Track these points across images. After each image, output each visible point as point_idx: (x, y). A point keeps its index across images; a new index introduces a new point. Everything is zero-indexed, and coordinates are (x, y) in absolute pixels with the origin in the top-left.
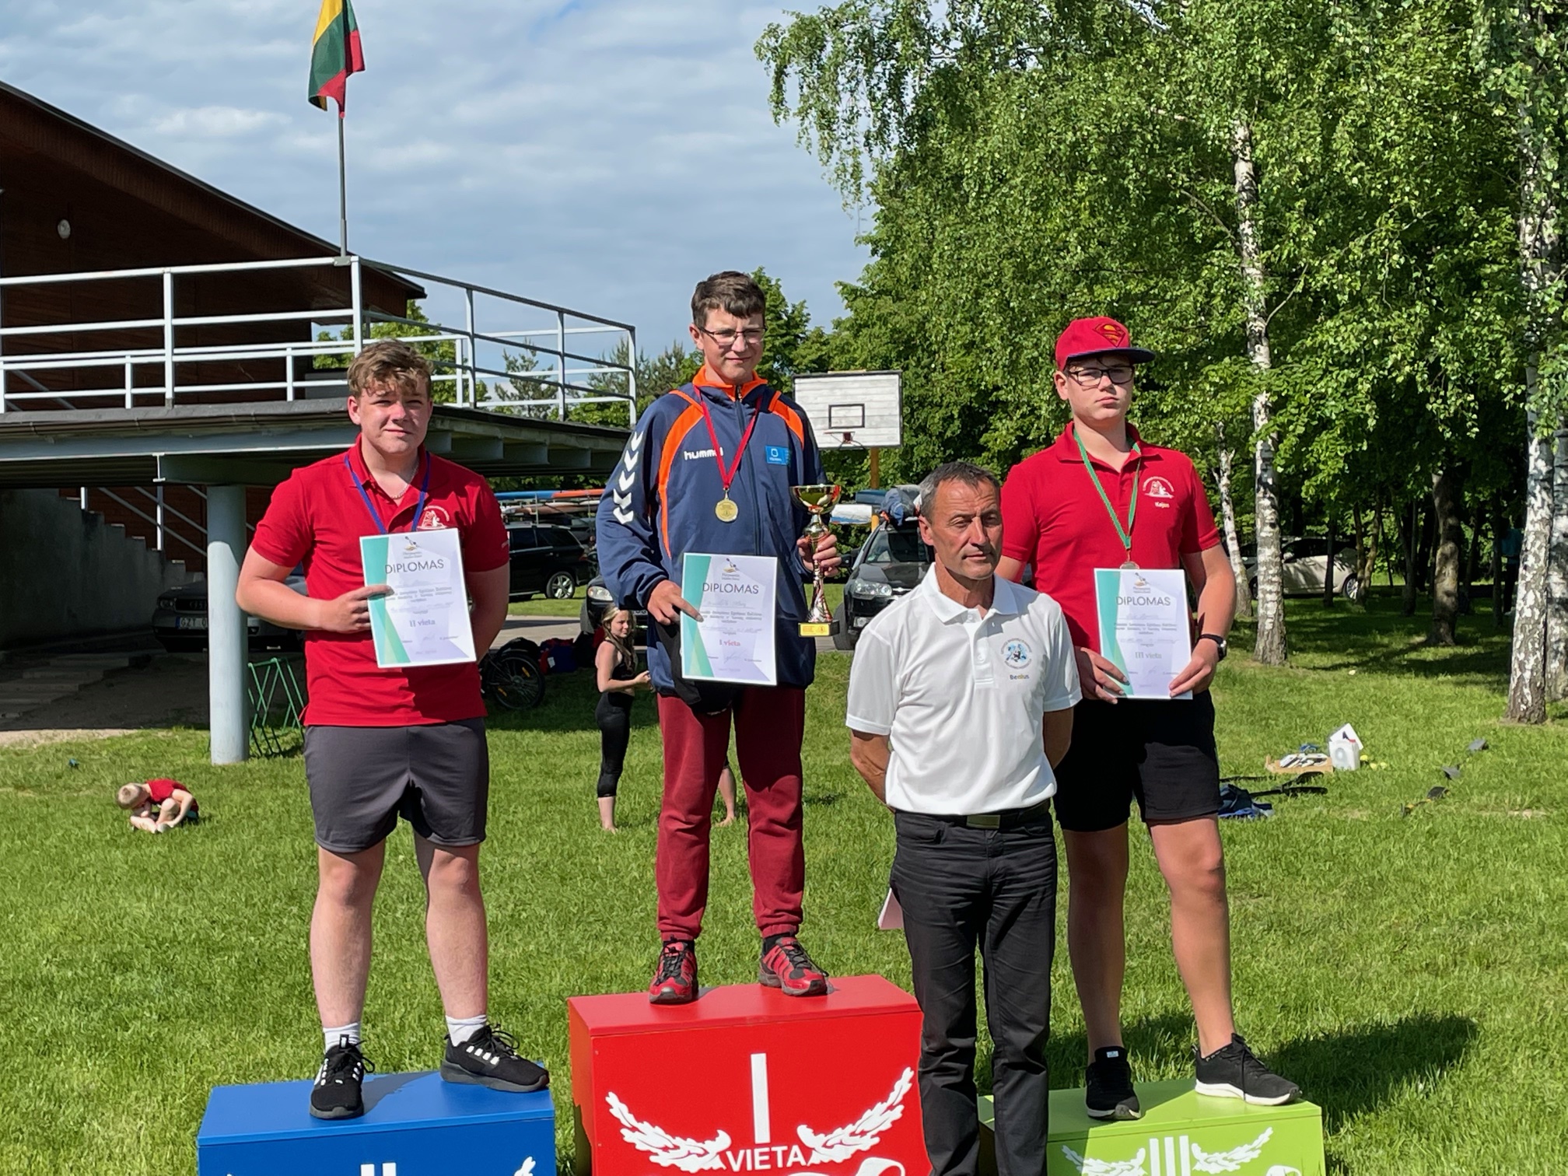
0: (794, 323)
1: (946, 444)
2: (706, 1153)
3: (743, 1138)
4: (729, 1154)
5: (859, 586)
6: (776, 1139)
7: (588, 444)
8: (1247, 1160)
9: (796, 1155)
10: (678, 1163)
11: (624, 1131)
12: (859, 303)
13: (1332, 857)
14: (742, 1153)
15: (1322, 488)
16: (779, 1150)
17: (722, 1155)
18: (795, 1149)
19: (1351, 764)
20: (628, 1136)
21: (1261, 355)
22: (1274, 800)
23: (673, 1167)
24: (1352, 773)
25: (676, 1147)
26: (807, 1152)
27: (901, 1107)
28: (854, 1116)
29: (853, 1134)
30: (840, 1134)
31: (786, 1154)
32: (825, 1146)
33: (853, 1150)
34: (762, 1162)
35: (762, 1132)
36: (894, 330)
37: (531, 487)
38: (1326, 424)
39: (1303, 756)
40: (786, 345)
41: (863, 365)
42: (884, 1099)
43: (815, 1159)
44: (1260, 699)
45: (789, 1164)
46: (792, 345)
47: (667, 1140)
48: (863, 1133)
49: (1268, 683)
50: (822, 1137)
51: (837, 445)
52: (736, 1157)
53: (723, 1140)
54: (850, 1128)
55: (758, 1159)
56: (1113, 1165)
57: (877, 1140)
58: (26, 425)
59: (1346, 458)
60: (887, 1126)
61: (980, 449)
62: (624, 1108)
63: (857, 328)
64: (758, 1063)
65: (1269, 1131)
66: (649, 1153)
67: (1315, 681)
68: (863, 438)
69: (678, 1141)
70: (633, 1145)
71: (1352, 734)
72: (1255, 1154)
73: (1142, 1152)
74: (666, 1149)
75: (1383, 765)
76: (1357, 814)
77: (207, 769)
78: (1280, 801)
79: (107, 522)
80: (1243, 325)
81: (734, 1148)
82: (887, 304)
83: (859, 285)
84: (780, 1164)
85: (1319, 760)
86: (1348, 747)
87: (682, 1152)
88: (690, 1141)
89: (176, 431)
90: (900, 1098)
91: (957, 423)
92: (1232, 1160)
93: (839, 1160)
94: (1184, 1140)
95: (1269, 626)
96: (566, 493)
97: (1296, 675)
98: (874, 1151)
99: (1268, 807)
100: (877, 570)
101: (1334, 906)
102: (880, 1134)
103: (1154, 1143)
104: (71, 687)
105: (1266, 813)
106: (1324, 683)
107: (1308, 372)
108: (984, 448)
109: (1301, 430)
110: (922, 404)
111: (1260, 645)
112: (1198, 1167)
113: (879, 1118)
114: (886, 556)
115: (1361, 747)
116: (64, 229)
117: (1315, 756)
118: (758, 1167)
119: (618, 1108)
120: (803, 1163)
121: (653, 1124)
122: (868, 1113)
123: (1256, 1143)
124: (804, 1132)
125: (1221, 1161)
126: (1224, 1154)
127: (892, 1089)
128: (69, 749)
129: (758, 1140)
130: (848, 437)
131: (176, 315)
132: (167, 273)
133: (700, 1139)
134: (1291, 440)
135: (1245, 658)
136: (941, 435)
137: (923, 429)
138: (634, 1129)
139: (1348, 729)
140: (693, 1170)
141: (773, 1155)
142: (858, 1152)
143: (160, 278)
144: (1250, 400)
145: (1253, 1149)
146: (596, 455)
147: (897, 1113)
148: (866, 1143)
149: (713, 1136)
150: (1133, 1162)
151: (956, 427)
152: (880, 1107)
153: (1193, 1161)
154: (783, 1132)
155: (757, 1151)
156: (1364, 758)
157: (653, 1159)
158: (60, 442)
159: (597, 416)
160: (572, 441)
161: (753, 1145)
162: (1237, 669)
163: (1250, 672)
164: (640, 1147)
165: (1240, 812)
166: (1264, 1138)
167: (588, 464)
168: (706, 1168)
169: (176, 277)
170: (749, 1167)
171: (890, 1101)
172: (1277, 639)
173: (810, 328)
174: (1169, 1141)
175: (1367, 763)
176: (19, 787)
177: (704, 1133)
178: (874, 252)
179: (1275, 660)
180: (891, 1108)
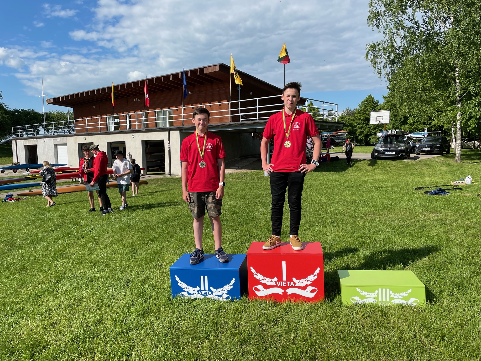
0: (376, 103)
1: (400, 123)
2: (272, 281)
3: (280, 279)
4: (277, 282)
5: (376, 148)
6: (288, 280)
7: (327, 124)
8: (405, 296)
9: (292, 284)
10: (266, 283)
11: (254, 275)
12: (386, 99)
13: (458, 206)
14: (280, 282)
15: (471, 130)
16: (288, 282)
17: (276, 282)
18: (292, 283)
19: (470, 183)
20: (255, 276)
21: (459, 105)
22: (450, 191)
23: (265, 284)
24: (470, 185)
25: (265, 280)
26: (295, 284)
27: (317, 276)
28: (306, 277)
29: (305, 281)
30: (302, 280)
31: (290, 284)
32: (299, 283)
33: (305, 284)
34: (284, 285)
35: (285, 278)
36: (392, 103)
37: (330, 131)
38: (472, 117)
39: (459, 181)
40: (374, 107)
41: (386, 110)
42: (313, 274)
43: (297, 285)
44: (454, 169)
45: (291, 286)
46: (376, 107)
47: (264, 278)
48: (308, 281)
49: (457, 166)
50: (298, 281)
51: (378, 123)
52: (279, 283)
53: (276, 279)
54: (305, 279)
55: (284, 284)
56: (369, 293)
57: (311, 283)
58: (237, 124)
59: (476, 124)
60: (313, 280)
61: (407, 123)
62: (254, 270)
63: (386, 103)
64: (284, 263)
65: (411, 290)
66: (260, 280)
67: (467, 165)
68: (383, 122)
69: (266, 278)
70: (256, 278)
71: (470, 177)
72: (407, 295)
73: (377, 292)
74: (263, 280)
75: (477, 183)
76: (468, 195)
77: (263, 177)
78: (452, 191)
79: (256, 138)
80: (456, 99)
81: (278, 281)
82: (391, 99)
83: (386, 96)
84: (289, 286)
85: (463, 182)
86: (469, 180)
87: (267, 281)
88: (268, 278)
89: (258, 124)
90: (317, 274)
91: (403, 119)
92: (400, 296)
93: (302, 286)
94: (388, 290)
95: (458, 155)
96: (335, 132)
97: (463, 164)
98: (310, 285)
99: (449, 192)
100: (380, 145)
101: (455, 218)
102: (312, 281)
103: (380, 290)
104: (249, 163)
105: (448, 194)
106: (468, 166)
107: (469, 108)
108: (408, 123)
109: (467, 118)
110: (396, 116)
111: (456, 158)
112: (391, 296)
113: (312, 278)
114: (383, 143)
115: (472, 180)
116: (251, 93)
117: (462, 181)
118: (284, 286)
119: (253, 270)
120: (294, 286)
121: (260, 274)
122: (309, 276)
123: (407, 292)
124: (294, 279)
125: (397, 295)
126: (399, 294)
127: (315, 272)
128: (245, 173)
129: (284, 280)
130: (380, 122)
131: (259, 106)
132: (258, 99)
133: (271, 278)
134: (465, 120)
135: (453, 161)
136: (400, 121)
137: (396, 120)
138: (256, 275)
139: (469, 176)
140: (269, 285)
141: (287, 283)
142: (307, 285)
143: (257, 100)
144: (456, 114)
145: (406, 294)
146: (336, 127)
147: (316, 277)
148: (309, 283)
149: (274, 278)
150: (374, 293)
151: (402, 120)
152: (312, 275)
153: (390, 295)
154: (289, 279)
155: (283, 282)
156: (473, 182)
157: (260, 281)
158: (242, 126)
159: (341, 120)
160: (324, 124)
161: (283, 281)
162: (451, 163)
163: (453, 164)
164: (258, 279)
165: (442, 193)
166: (410, 291)
167: (327, 128)
168: (272, 284)
169: (259, 99)
170: (282, 285)
171: (314, 275)
172: (459, 158)
173: (379, 104)
174: (384, 290)
175: (473, 183)
176: (236, 179)
177: (272, 277)
178: (389, 90)
179: (459, 161)
180: (315, 276)
